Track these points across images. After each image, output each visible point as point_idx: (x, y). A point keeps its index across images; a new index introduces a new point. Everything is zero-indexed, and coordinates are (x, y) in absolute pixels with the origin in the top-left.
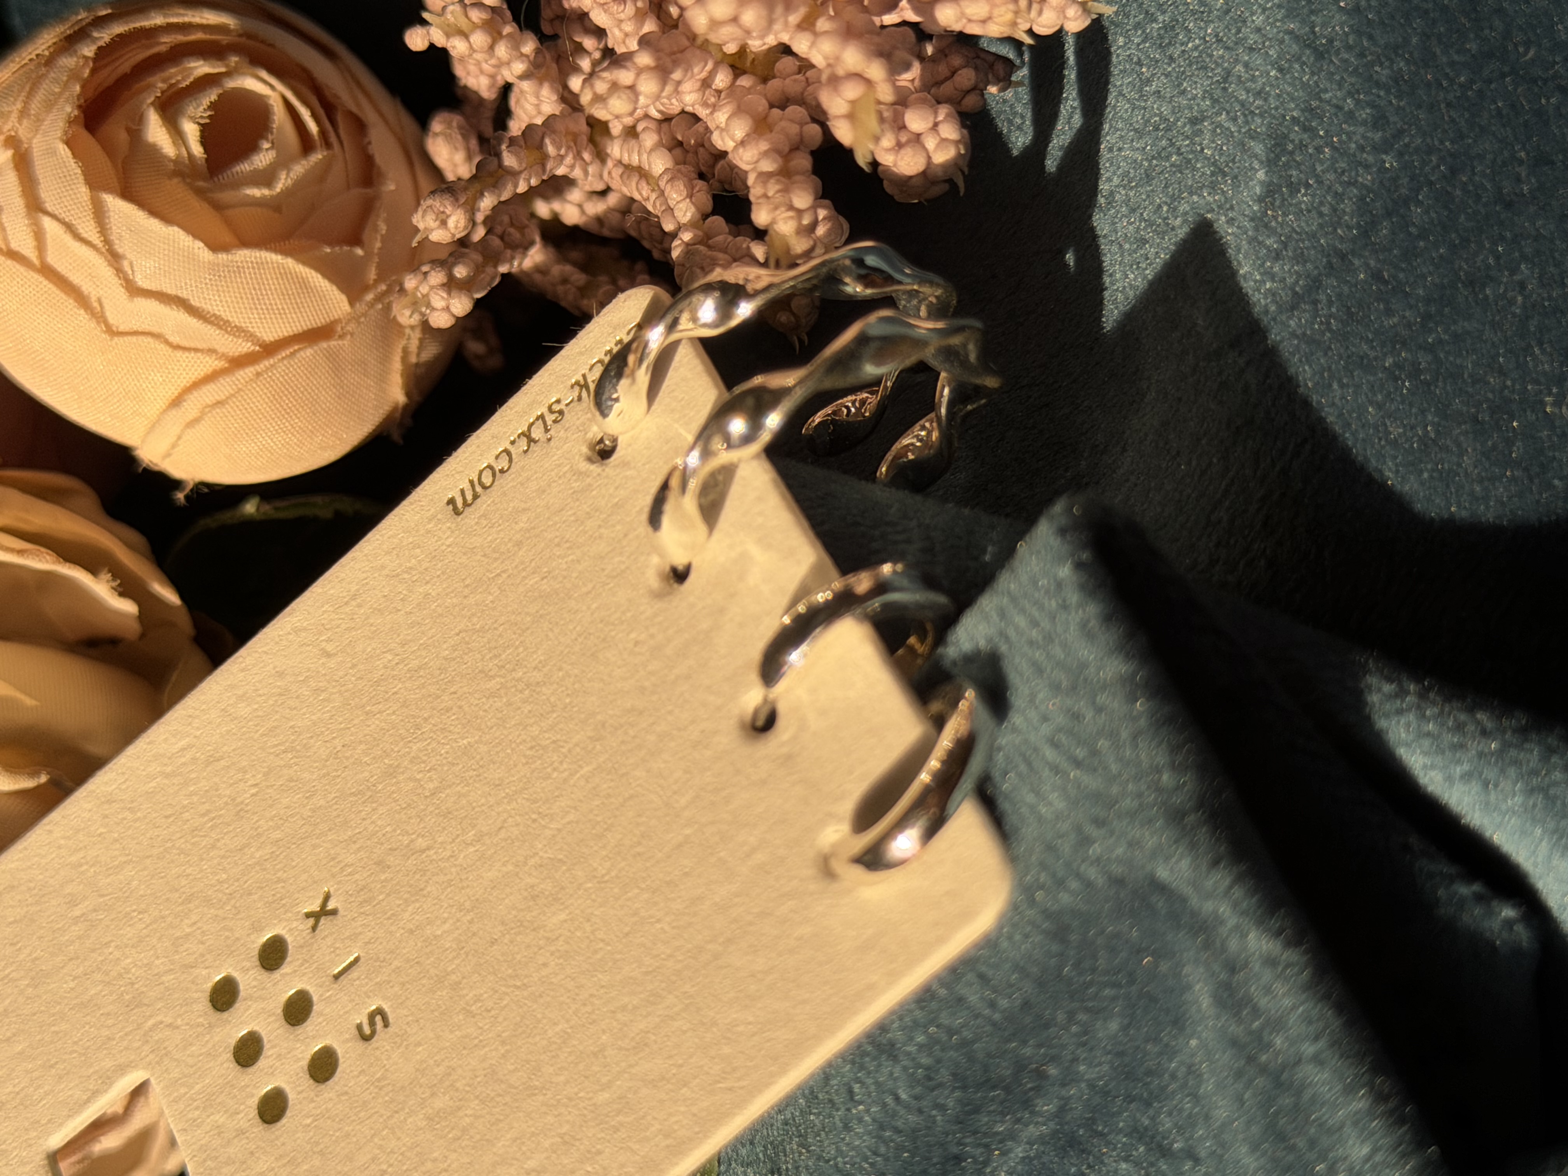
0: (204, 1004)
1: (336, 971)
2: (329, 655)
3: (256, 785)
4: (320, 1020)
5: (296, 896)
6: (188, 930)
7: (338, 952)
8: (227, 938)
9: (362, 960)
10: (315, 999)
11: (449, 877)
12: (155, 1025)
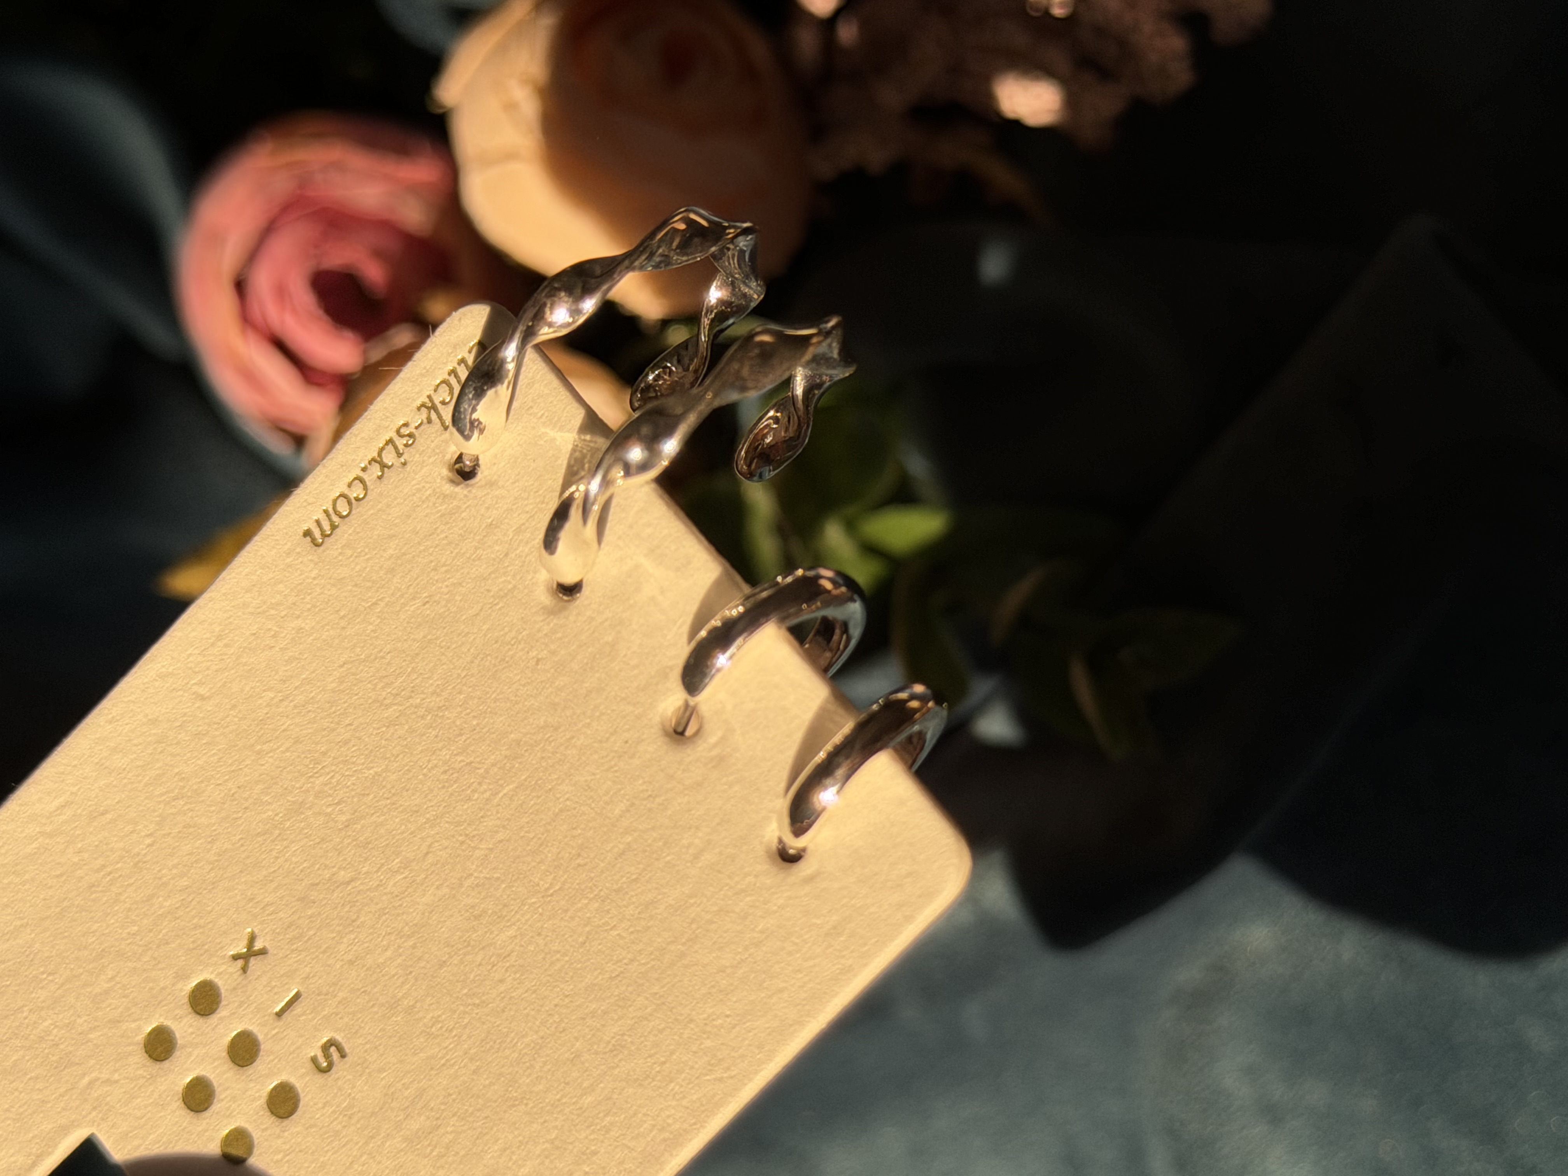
0: (139, 1057)
1: (278, 1009)
2: (203, 698)
3: (150, 835)
4: (271, 1057)
5: (218, 941)
6: (106, 986)
7: (276, 990)
8: (151, 989)
9: (304, 995)
10: (260, 1037)
11: (379, 906)
12: (91, 1084)
